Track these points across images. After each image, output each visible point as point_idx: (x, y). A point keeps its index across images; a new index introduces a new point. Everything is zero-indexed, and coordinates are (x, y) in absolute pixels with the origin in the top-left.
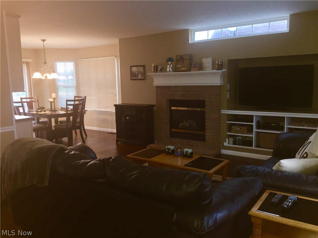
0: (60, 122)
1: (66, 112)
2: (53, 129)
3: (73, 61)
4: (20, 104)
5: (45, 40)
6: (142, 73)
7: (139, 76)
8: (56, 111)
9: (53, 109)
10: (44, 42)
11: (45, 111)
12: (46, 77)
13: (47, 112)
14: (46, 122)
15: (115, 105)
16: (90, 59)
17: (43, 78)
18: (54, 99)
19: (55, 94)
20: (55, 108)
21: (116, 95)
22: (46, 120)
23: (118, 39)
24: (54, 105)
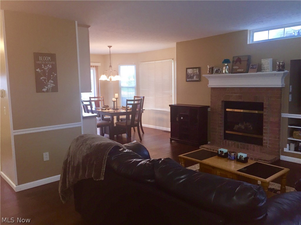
0: (121, 119)
1: (126, 111)
2: (115, 125)
3: (134, 64)
4: (88, 103)
5: (111, 46)
6: (197, 75)
7: (195, 77)
8: (118, 109)
9: (116, 108)
10: (110, 48)
11: (108, 109)
12: (111, 79)
13: (110, 110)
14: (110, 119)
15: (170, 106)
16: (149, 62)
17: (109, 80)
18: (117, 99)
19: (117, 94)
20: (117, 107)
21: (172, 96)
22: (109, 117)
23: (176, 43)
24: (117, 104)
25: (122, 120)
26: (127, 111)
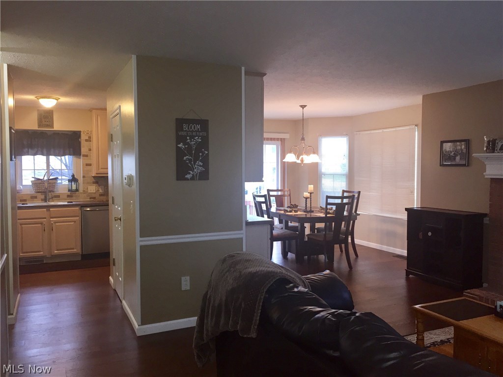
0: (317, 229)
1: (324, 216)
2: (306, 239)
3: (347, 135)
4: (263, 199)
5: (305, 106)
6: (462, 154)
7: (458, 158)
8: (313, 212)
9: (308, 209)
10: (303, 108)
11: (296, 211)
12: (302, 161)
13: (299, 213)
14: (297, 227)
15: (406, 209)
16: (372, 132)
17: (299, 162)
18: (311, 193)
19: (312, 186)
20: (311, 207)
21: (412, 192)
22: (296, 224)
23: (422, 96)
24: (311, 203)
25: (319, 230)
26: (326, 215)
